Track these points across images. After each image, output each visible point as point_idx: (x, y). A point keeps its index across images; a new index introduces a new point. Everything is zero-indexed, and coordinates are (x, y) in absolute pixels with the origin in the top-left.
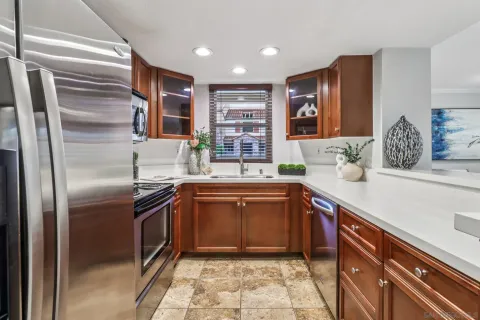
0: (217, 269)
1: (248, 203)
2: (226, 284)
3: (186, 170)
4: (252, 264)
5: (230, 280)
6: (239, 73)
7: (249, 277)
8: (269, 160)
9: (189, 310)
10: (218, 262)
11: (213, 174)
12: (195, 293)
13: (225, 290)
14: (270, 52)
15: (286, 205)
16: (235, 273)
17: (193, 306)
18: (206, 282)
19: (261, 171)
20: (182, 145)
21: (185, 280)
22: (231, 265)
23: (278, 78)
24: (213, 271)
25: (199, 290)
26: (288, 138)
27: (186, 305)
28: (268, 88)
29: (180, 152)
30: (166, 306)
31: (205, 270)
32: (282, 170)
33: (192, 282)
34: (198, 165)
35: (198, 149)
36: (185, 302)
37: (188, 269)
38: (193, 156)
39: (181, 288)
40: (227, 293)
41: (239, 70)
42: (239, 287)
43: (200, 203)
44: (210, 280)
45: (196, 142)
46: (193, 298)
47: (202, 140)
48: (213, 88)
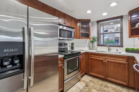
0: (95, 82)
1: (108, 61)
2: (96, 87)
3: (89, 48)
4: (109, 85)
5: (98, 87)
6: (105, 15)
7: (106, 89)
8: (122, 46)
9: (81, 90)
10: (96, 80)
11: (97, 50)
12: (85, 86)
13: (95, 89)
14: (114, 4)
15: (126, 65)
16: (101, 85)
17: (83, 89)
18: (90, 84)
19: (117, 50)
20: (88, 41)
21: (84, 81)
22: (101, 82)
23: (125, 13)
24: (94, 81)
25: (87, 86)
26: (130, 37)
27: (81, 88)
28: (121, 17)
29: (87, 43)
30: (76, 86)
31: (91, 80)
32: (127, 50)
33: (86, 83)
34: (92, 47)
35: (92, 42)
36: (82, 87)
37: (87, 78)
38: (91, 44)
39: (82, 83)
40: (95, 90)
41: (105, 14)
42: (100, 90)
43: (91, 59)
44: (91, 84)
45: (92, 40)
46: (84, 87)
47: (94, 39)
48: (98, 22)
